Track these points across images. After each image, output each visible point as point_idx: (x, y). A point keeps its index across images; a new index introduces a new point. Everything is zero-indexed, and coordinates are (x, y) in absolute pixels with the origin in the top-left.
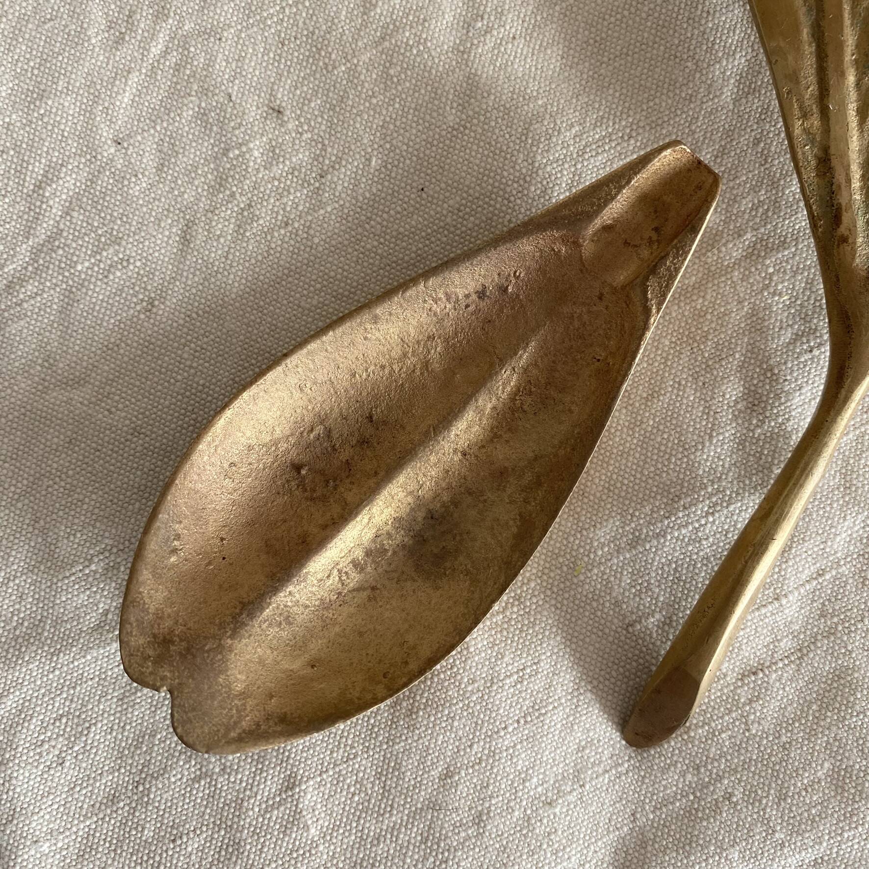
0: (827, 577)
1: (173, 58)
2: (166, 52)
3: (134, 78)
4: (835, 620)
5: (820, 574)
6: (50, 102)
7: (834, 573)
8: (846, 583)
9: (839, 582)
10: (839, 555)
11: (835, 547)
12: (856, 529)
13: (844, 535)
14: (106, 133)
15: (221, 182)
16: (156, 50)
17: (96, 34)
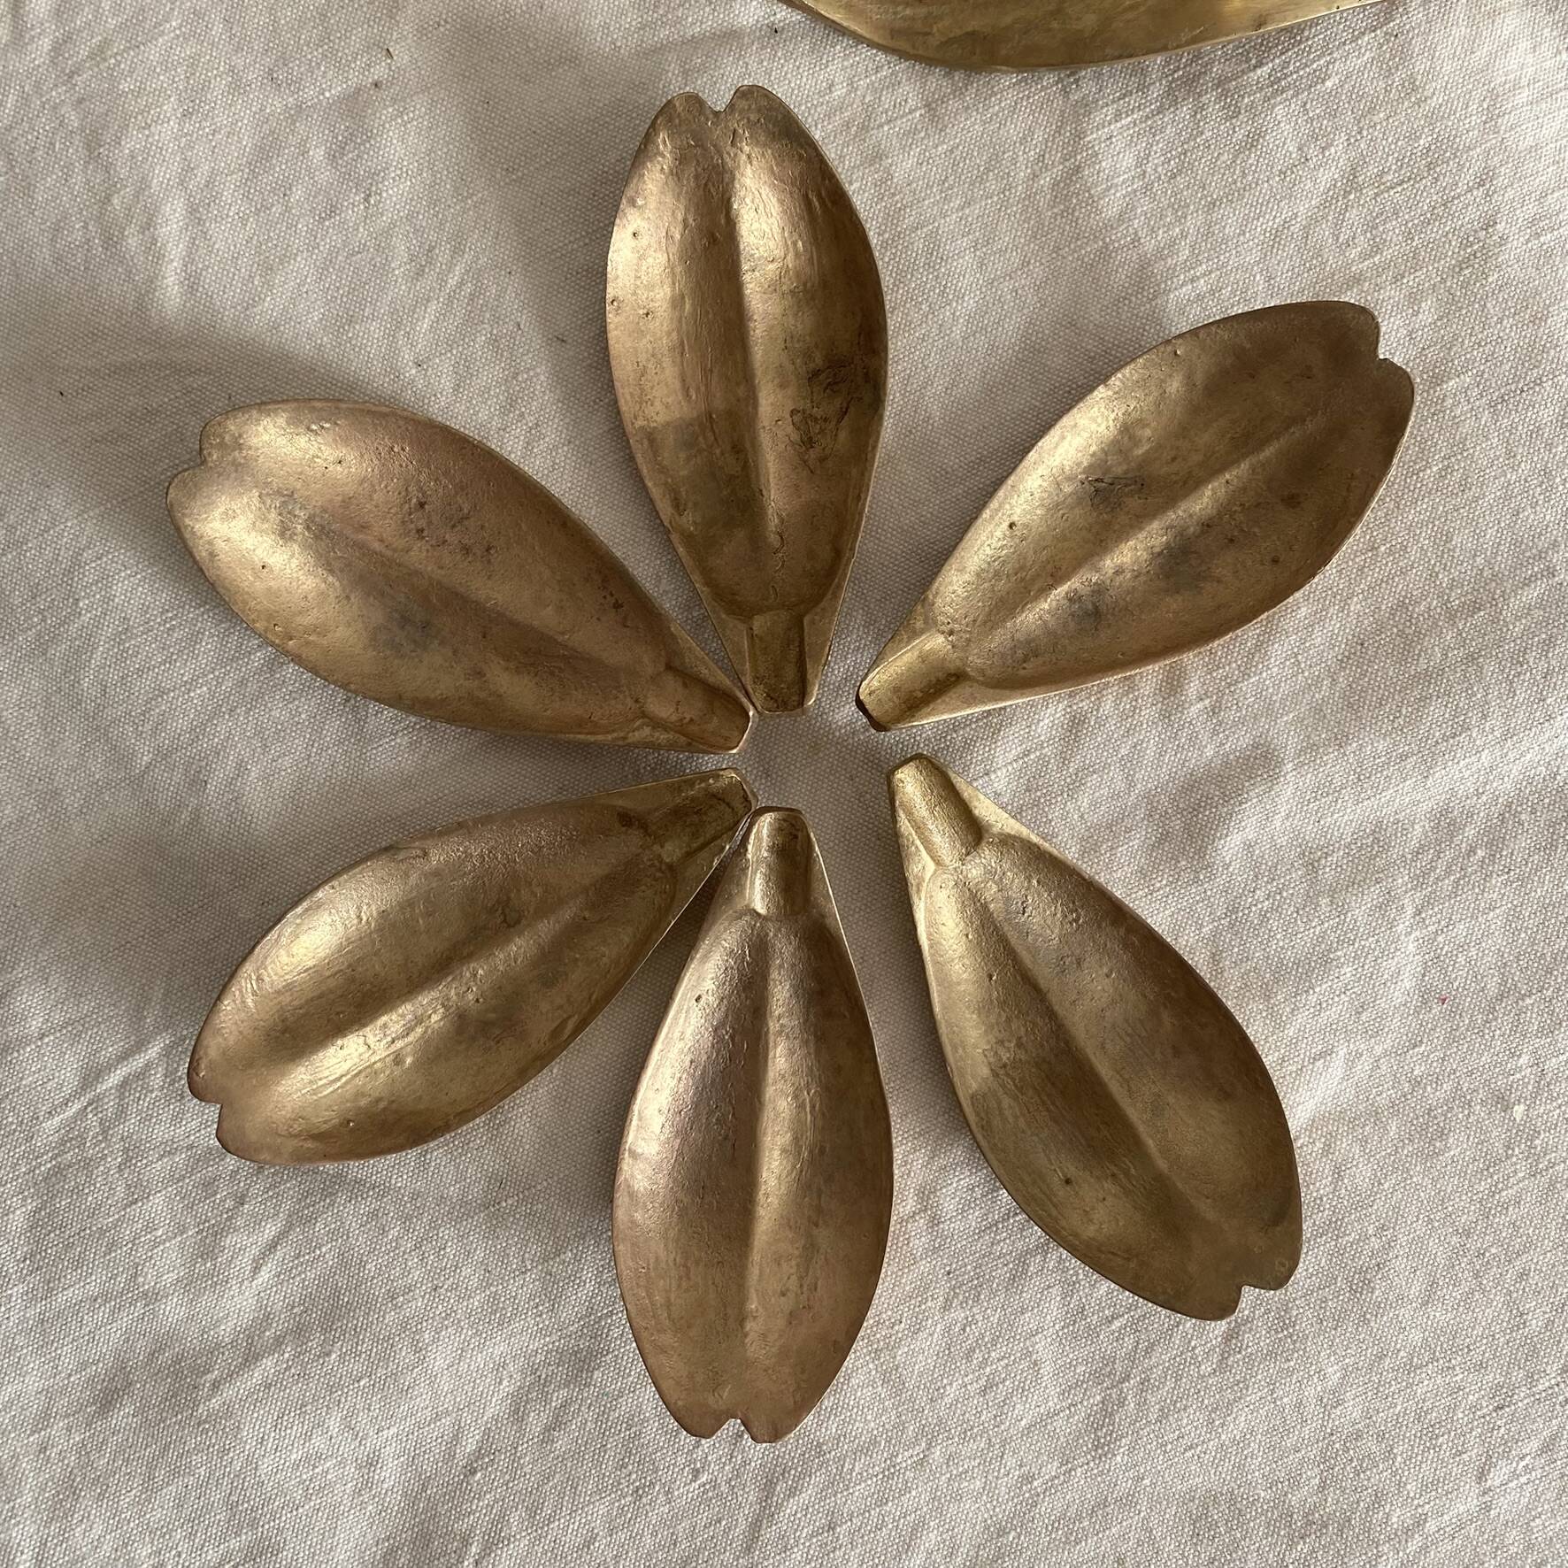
0: (1032, 757)
1: (468, 288)
2: (461, 284)
3: (433, 306)
4: (1039, 794)
5: (1027, 753)
6: (357, 327)
7: (1038, 754)
8: (1049, 762)
9: (1044, 761)
10: (1042, 738)
11: (1039, 730)
12: (1058, 716)
13: (1046, 721)
14: (407, 356)
15: (512, 402)
16: (452, 282)
17: (399, 266)
